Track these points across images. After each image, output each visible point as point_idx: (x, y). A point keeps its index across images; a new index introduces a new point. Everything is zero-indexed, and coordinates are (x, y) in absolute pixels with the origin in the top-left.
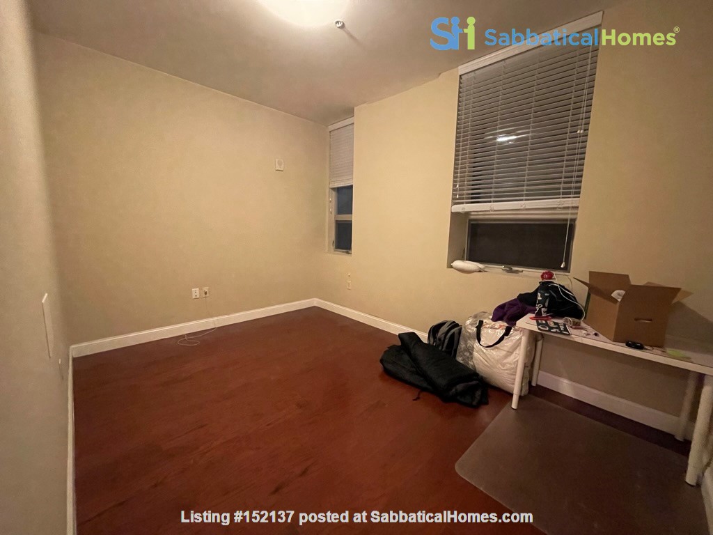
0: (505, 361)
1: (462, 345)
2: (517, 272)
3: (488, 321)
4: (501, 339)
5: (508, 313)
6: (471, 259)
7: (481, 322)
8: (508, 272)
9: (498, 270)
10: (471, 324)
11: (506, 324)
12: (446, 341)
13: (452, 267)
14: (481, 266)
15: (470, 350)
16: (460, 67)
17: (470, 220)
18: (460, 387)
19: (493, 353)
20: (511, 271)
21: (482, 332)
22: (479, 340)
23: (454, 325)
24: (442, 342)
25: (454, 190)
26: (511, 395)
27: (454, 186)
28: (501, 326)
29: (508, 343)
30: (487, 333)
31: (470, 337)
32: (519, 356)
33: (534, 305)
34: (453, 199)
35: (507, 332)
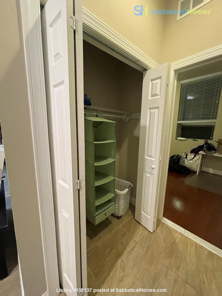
0: (195, 163)
1: (181, 161)
2: (196, 140)
3: (189, 154)
4: (194, 158)
5: (195, 151)
6: (182, 137)
7: (187, 154)
8: (194, 140)
9: (190, 140)
10: (184, 155)
11: (194, 154)
12: (176, 160)
13: (177, 139)
14: (186, 139)
15: (184, 162)
16: (181, 81)
17: (182, 125)
18: (183, 170)
19: (191, 161)
20: (195, 140)
21: (187, 157)
22: (187, 159)
23: (178, 155)
24: (175, 160)
25: (178, 117)
26: (196, 172)
27: (178, 116)
28: (193, 155)
29: (195, 159)
30: (189, 157)
31: (184, 158)
32: (199, 161)
33: (203, 148)
34: (178, 119)
35: (195, 156)
